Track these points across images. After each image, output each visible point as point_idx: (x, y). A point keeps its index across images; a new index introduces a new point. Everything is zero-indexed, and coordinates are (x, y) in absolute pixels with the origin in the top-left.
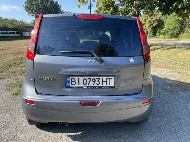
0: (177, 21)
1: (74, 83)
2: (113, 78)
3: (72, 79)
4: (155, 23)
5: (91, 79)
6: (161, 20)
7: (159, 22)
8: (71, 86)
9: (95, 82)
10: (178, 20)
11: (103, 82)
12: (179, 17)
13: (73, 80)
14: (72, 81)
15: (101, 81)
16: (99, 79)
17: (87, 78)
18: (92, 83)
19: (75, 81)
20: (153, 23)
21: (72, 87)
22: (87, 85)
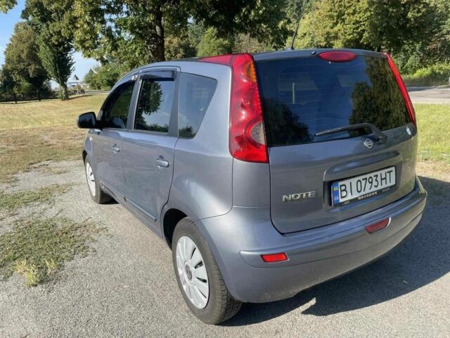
0: (218, 47)
1: (344, 194)
2: (393, 169)
3: (341, 186)
4: (179, 52)
5: (366, 179)
6: (191, 46)
7: (186, 50)
8: (341, 200)
9: (371, 183)
10: (222, 46)
11: (382, 179)
12: (221, 39)
13: (343, 188)
14: (341, 191)
15: (379, 179)
16: (377, 176)
17: (361, 178)
18: (368, 185)
19: (345, 190)
20: (176, 54)
21: (343, 202)
22: (362, 193)
